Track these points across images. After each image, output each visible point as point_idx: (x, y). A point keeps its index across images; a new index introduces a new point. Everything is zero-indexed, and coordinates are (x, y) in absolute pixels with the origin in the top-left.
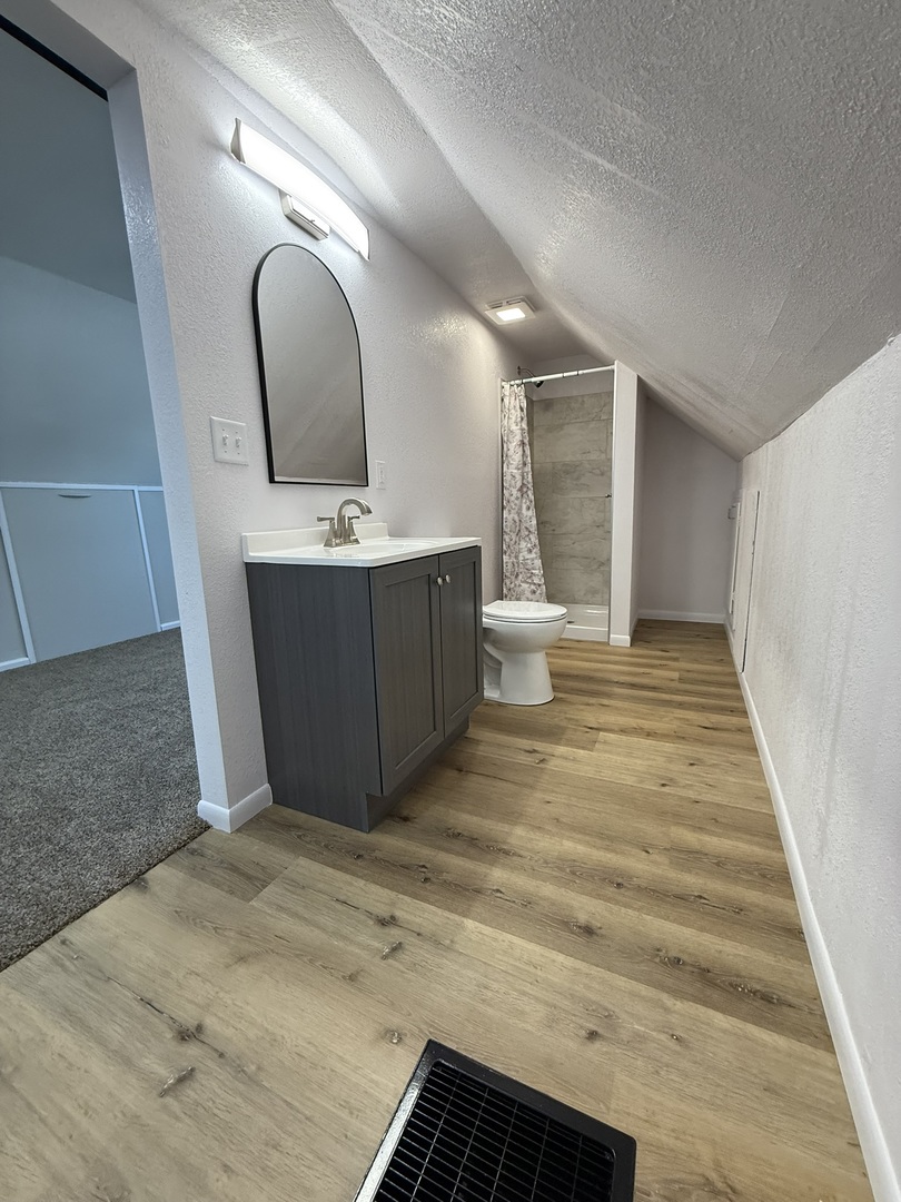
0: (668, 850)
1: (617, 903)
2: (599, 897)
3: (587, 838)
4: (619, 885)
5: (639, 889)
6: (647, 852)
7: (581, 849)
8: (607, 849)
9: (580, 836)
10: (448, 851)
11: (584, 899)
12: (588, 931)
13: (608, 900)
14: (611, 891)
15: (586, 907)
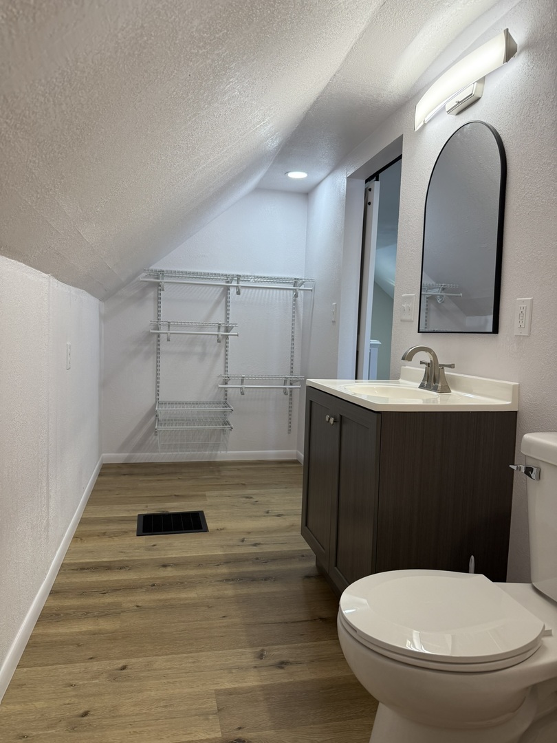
0: (122, 612)
1: (153, 578)
2: (163, 578)
3: (182, 602)
4: (154, 585)
5: (141, 587)
6: (137, 606)
7: (183, 595)
8: (166, 600)
9: (187, 602)
10: (260, 571)
11: (170, 575)
12: (165, 566)
13: (157, 578)
14: (158, 582)
15: (169, 572)
